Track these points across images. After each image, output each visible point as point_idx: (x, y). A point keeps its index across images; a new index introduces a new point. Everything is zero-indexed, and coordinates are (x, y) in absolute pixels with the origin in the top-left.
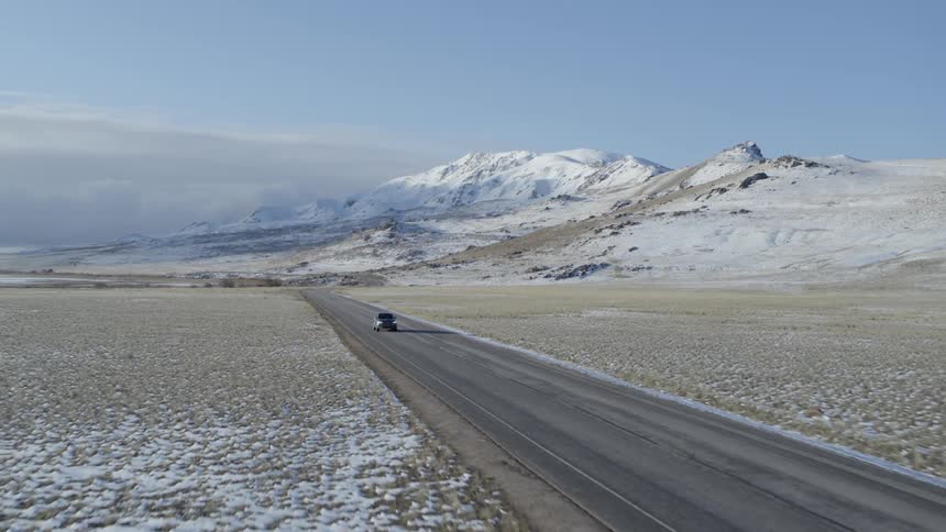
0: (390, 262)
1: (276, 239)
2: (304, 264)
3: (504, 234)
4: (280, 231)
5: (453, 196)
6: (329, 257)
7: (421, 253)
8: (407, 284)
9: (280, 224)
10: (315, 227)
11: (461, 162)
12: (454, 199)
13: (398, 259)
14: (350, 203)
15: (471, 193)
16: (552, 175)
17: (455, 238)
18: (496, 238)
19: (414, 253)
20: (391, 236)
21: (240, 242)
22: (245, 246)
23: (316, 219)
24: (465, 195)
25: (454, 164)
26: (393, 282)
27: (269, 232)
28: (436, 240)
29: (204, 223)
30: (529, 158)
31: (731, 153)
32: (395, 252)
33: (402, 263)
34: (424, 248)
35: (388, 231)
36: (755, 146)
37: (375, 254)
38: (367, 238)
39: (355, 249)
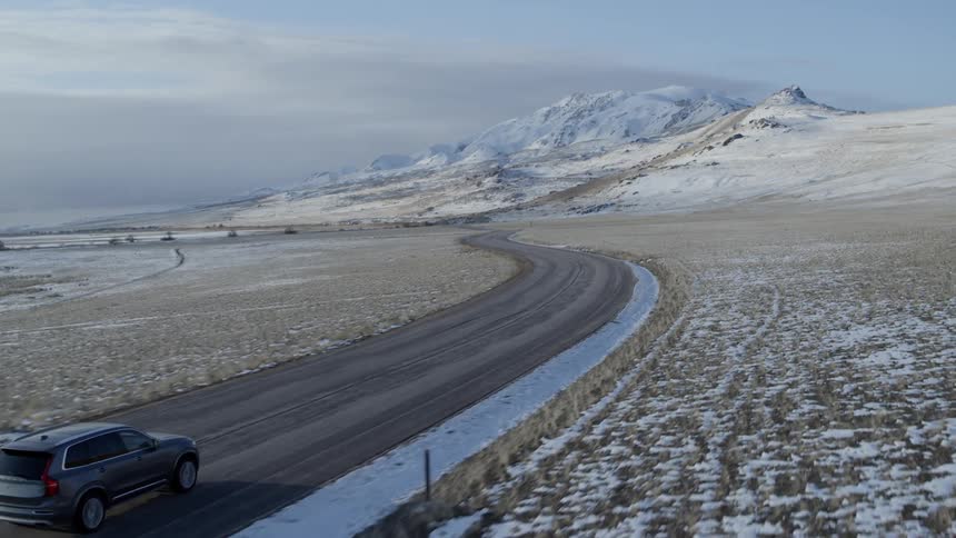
0: (499, 204)
1: (399, 186)
2: (431, 209)
3: (588, 176)
4: (399, 179)
5: (555, 138)
6: (450, 202)
7: (521, 195)
8: (501, 220)
9: (399, 172)
10: (432, 172)
11: (563, 103)
12: (556, 141)
13: (504, 201)
14: (462, 148)
15: (572, 134)
16: (644, 114)
17: (548, 181)
18: (580, 180)
19: (517, 196)
20: (499, 181)
21: (366, 191)
22: (372, 194)
23: (431, 165)
24: (566, 136)
25: (556, 105)
26: (494, 220)
27: (390, 180)
28: (533, 184)
29: (325, 174)
30: (624, 97)
31: (778, 97)
32: (501, 196)
33: (507, 204)
34: (524, 191)
35: (495, 177)
36: (798, 89)
37: (486, 198)
38: (479, 184)
39: (469, 194)
